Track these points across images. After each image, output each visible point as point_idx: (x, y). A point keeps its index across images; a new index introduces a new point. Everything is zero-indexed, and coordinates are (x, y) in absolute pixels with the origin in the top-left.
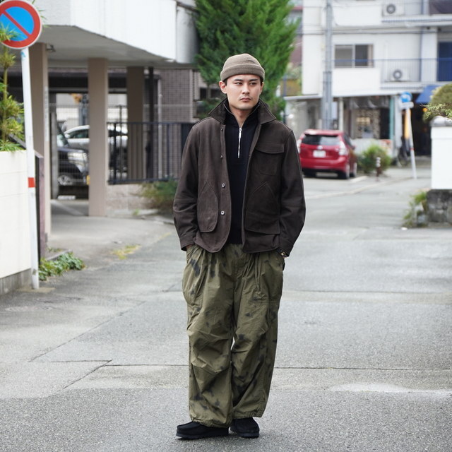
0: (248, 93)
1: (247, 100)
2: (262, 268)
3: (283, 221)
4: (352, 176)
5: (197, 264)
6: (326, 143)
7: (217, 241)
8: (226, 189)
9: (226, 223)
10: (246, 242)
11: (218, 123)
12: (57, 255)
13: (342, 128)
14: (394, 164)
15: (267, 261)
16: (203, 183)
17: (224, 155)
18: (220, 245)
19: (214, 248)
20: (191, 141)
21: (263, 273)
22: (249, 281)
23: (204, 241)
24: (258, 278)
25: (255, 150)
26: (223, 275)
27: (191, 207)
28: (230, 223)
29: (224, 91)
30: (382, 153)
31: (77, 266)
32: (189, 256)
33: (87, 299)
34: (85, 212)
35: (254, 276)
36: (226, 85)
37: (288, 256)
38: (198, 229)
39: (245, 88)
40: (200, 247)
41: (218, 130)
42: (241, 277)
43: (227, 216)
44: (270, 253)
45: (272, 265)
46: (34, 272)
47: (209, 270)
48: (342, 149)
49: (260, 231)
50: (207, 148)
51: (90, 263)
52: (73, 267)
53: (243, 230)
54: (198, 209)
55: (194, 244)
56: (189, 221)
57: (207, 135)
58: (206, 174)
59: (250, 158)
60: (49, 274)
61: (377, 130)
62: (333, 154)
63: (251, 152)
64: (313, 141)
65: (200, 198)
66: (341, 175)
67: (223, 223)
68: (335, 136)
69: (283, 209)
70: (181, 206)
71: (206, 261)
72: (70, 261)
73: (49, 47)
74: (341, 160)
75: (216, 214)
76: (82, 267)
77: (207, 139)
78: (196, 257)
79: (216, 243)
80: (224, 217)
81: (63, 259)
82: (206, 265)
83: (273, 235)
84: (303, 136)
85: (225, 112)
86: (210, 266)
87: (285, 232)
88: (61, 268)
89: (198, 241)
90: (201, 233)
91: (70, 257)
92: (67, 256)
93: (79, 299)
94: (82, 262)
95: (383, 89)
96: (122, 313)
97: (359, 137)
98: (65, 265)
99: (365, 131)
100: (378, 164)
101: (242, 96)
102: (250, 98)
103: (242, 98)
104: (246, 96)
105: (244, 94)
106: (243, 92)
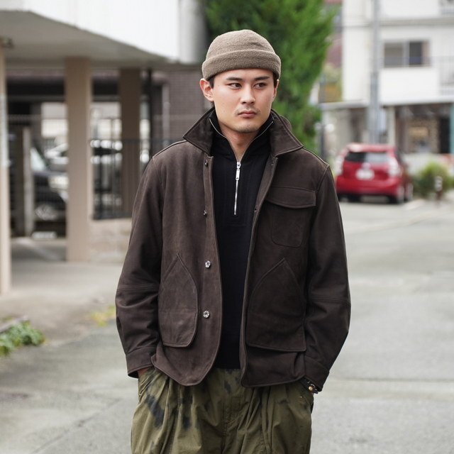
0: (252, 104)
1: (250, 116)
2: (274, 414)
3: (311, 329)
4: (406, 200)
5: (157, 405)
6: (373, 160)
7: (194, 366)
8: (212, 271)
9: (213, 333)
10: (249, 367)
11: (199, 152)
12: (6, 326)
13: (392, 142)
15: (284, 402)
16: (170, 258)
17: (209, 210)
18: (200, 373)
19: (188, 378)
20: (150, 184)
21: (276, 423)
22: (251, 436)
23: (171, 363)
24: (268, 432)
25: (266, 203)
26: (204, 424)
27: (149, 299)
28: (219, 333)
29: (209, 96)
30: (442, 173)
31: (35, 340)
32: (143, 389)
33: (37, 396)
34: (62, 256)
35: (260, 428)
36: (212, 86)
37: (320, 390)
38: (160, 339)
39: (246, 94)
40: (162, 374)
41: (199, 164)
42: (235, 429)
43: (214, 321)
44: (288, 387)
45: (293, 408)
47: (180, 415)
48: (393, 167)
49: (272, 347)
50: (179, 196)
51: (53, 333)
52: (28, 342)
53: (242, 345)
54: (160, 304)
55: (153, 367)
56: (144, 325)
57: (179, 173)
58: (176, 242)
59: (256, 217)
61: (434, 142)
62: (381, 174)
63: (259, 206)
64: (356, 160)
65: (164, 285)
66: (391, 198)
67: (207, 332)
68: (383, 152)
69: (310, 307)
70: (129, 298)
71: (174, 398)
72: (24, 333)
74: (391, 181)
75: (193, 316)
76: (41, 342)
77: (179, 181)
78: (156, 391)
79: (193, 369)
80: (209, 322)
81: (14, 332)
82: (174, 405)
83: (295, 354)
85: (210, 133)
86: (181, 408)
87: (314, 348)
88: (9, 345)
89: (160, 363)
90: (164, 348)
91: (24, 328)
92: (20, 327)
93: (25, 396)
94: (41, 334)
95: (442, 92)
96: (83, 422)
97: (413, 152)
98: (16, 340)
99: (421, 143)
100: (438, 184)
101: (242, 108)
102: (255, 111)
103: (240, 111)
104: (248, 108)
105: (245, 105)
106: (242, 100)
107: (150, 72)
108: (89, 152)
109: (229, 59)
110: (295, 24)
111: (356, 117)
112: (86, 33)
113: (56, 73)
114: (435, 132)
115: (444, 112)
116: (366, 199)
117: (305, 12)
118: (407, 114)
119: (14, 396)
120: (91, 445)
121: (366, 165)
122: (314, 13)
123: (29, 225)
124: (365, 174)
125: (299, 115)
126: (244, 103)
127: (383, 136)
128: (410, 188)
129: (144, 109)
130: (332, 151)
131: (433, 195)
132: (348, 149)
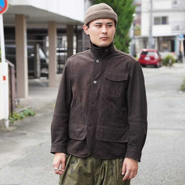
0: (106, 33)
4: (160, 67)
6: (150, 54)
12: (22, 110)
13: (156, 48)
14: (176, 61)
30: (172, 58)
31: (32, 114)
33: (29, 134)
36: (89, 27)
46: (6, 120)
48: (156, 56)
51: (39, 112)
52: (30, 115)
60: (16, 119)
61: (170, 48)
62: (152, 58)
64: (144, 54)
66: (155, 66)
68: (153, 51)
72: (28, 112)
73: (26, 16)
74: (155, 61)
76: (34, 115)
81: (25, 111)
84: (141, 52)
88: (23, 116)
91: (29, 110)
92: (27, 110)
93: (25, 134)
94: (34, 112)
95: (172, 33)
96: (42, 144)
97: (163, 51)
98: (26, 114)
99: (165, 49)
100: (170, 61)
101: (102, 35)
102: (108, 37)
103: (101, 37)
104: (104, 35)
105: (103, 34)
106: (102, 32)
107: (76, 26)
108: (56, 52)
109: (96, 15)
110: (122, 11)
111: (145, 40)
112: (51, 13)
113: (45, 27)
114: (170, 45)
115: (173, 39)
116: (148, 66)
117: (125, 7)
118: (161, 39)
119: (21, 134)
120: (42, 153)
121: (148, 55)
122: (128, 7)
123: (39, 75)
124: (147, 58)
125: (124, 40)
126: (103, 33)
127: (153, 47)
128: (162, 63)
129: (75, 38)
130: (137, 51)
131: (169, 65)
132: (142, 51)
